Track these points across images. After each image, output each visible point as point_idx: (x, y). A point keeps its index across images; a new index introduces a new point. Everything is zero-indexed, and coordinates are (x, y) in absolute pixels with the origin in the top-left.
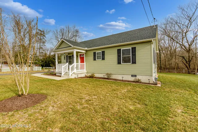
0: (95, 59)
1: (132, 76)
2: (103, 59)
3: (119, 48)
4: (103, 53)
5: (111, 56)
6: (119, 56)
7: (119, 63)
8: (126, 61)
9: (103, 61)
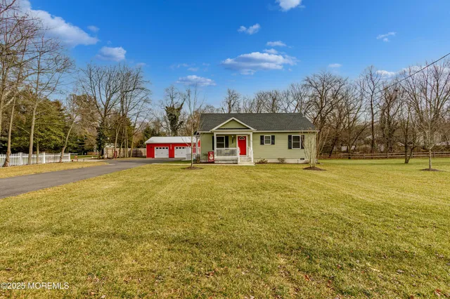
0: (262, 143)
1: (301, 159)
2: (273, 143)
3: (290, 134)
4: (273, 137)
5: (282, 141)
6: (290, 141)
7: (290, 148)
8: (296, 146)
9: (273, 146)
